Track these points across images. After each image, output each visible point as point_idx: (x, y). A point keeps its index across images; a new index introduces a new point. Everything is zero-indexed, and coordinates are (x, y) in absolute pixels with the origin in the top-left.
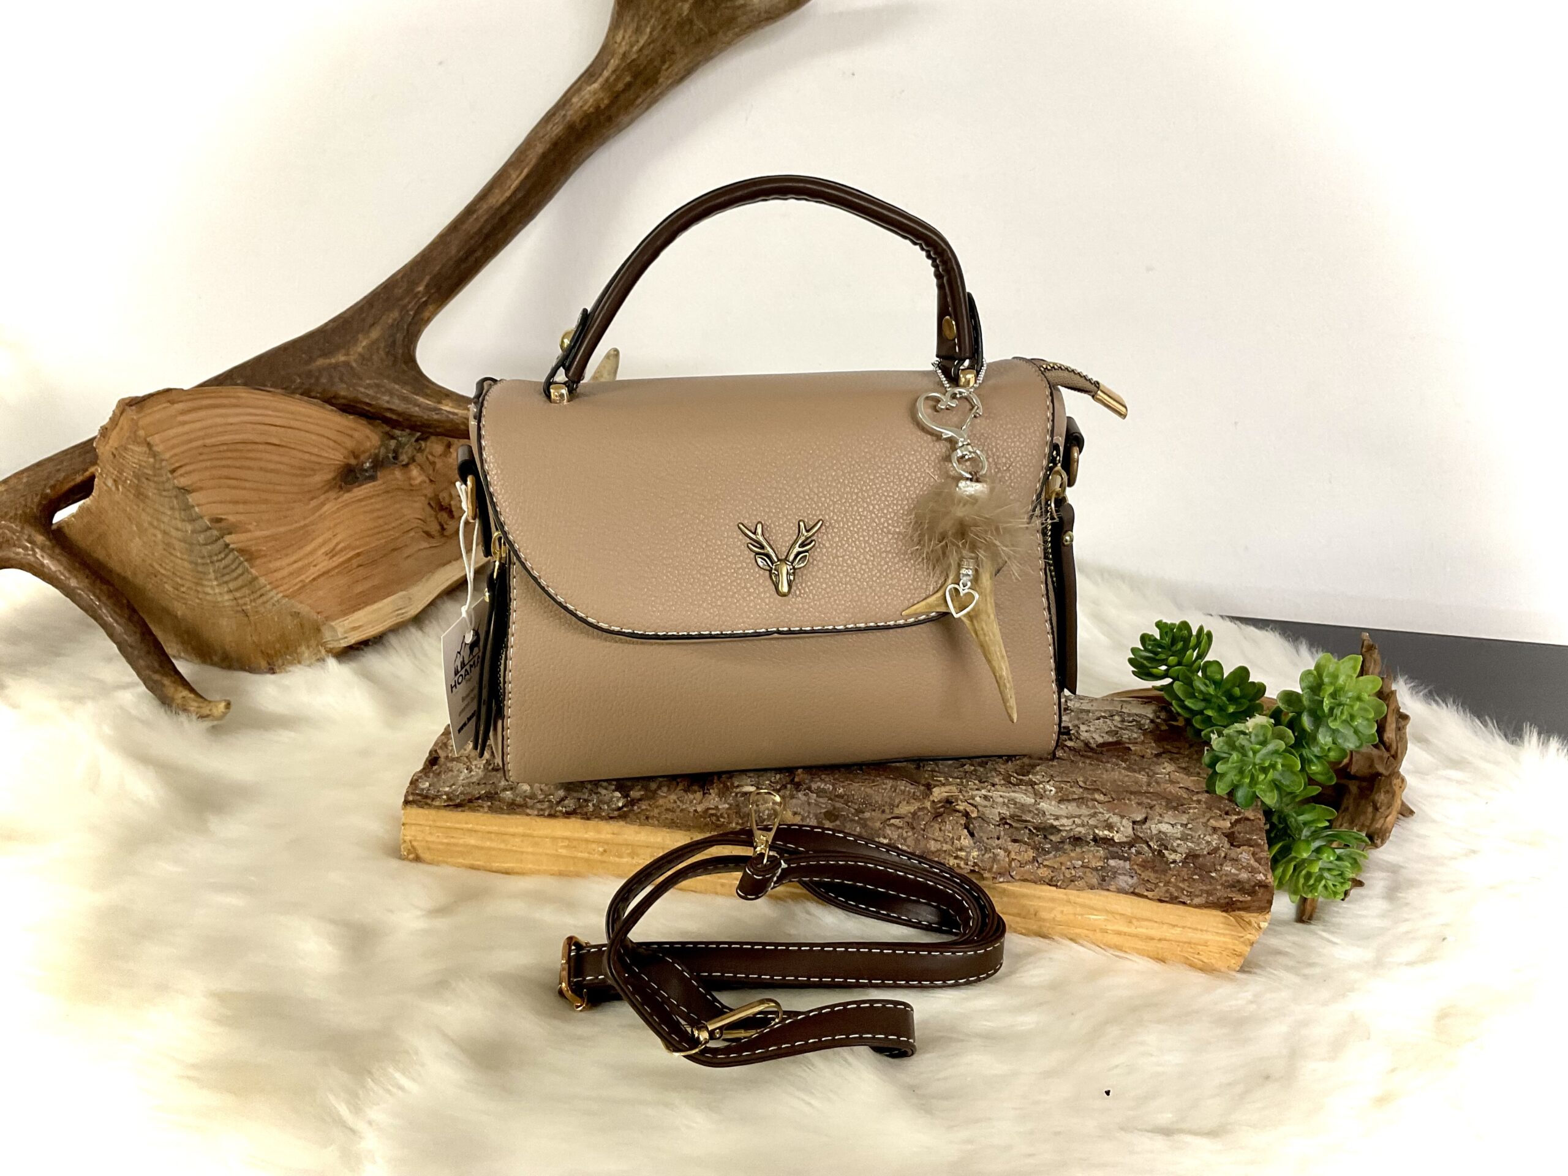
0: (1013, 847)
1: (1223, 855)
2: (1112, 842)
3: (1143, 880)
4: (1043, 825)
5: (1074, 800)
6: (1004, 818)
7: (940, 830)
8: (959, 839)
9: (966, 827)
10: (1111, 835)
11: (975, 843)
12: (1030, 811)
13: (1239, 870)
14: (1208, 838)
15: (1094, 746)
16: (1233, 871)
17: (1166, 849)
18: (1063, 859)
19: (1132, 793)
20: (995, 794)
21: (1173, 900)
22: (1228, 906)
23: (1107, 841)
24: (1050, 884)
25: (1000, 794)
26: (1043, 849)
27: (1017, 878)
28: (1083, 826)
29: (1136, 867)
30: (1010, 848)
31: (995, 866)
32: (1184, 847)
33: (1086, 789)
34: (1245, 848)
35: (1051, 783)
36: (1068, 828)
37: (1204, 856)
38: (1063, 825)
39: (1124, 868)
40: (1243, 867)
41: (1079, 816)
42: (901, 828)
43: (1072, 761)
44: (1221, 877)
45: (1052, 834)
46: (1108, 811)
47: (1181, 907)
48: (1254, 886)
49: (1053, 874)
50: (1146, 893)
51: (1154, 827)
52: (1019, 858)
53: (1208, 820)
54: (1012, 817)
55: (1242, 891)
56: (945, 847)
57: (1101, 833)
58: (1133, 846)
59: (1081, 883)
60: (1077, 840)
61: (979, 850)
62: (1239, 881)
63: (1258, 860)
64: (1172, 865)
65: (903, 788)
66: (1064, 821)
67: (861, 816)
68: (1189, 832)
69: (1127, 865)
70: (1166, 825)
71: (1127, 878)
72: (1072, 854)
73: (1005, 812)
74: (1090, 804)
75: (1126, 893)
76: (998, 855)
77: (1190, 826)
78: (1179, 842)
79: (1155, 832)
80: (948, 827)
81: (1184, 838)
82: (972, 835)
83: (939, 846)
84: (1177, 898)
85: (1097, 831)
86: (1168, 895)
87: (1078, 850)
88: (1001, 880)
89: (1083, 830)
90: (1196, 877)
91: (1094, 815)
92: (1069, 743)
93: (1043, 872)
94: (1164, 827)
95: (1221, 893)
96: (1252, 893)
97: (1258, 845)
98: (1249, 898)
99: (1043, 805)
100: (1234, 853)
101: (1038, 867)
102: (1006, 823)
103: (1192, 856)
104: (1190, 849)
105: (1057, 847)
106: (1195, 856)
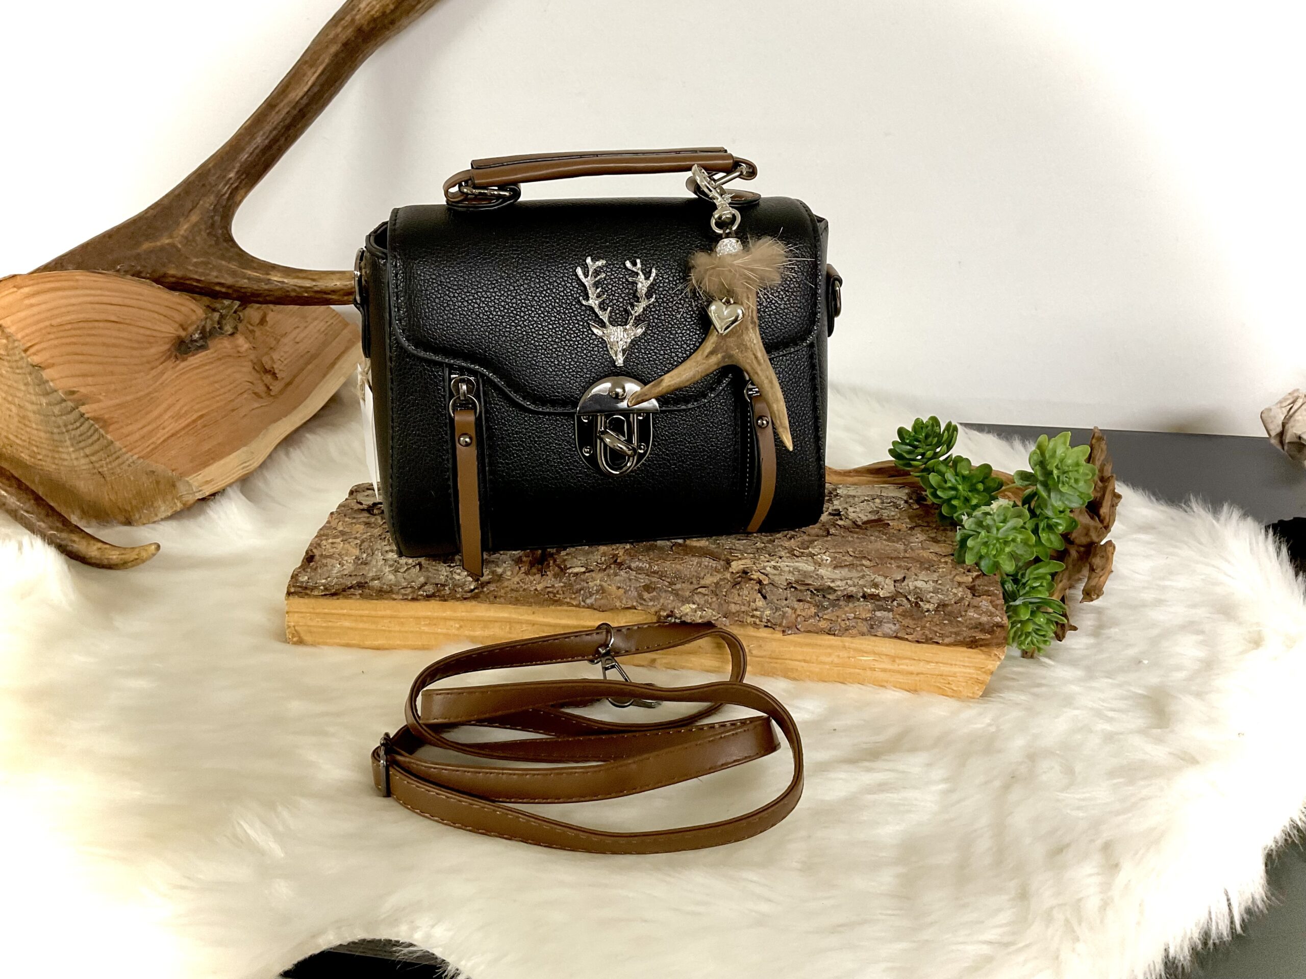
0: (796, 605)
1: (967, 603)
2: (878, 598)
3: (904, 626)
4: (821, 587)
5: (846, 566)
6: (790, 583)
7: (739, 595)
8: (754, 601)
9: (760, 592)
10: (877, 592)
11: (767, 604)
12: (811, 577)
13: (981, 614)
14: (954, 591)
15: (860, 523)
16: (975, 615)
17: (922, 601)
18: (839, 613)
19: (892, 558)
20: (781, 564)
21: (928, 641)
22: (973, 644)
23: (874, 597)
24: (830, 632)
25: (786, 564)
26: (823, 606)
27: (802, 630)
28: (855, 586)
29: (897, 616)
30: (796, 606)
31: (784, 621)
32: (936, 599)
33: (855, 557)
34: (985, 597)
35: (827, 554)
36: (842, 589)
37: (952, 605)
38: (839, 586)
39: (888, 618)
40: (984, 612)
41: (851, 579)
42: (707, 595)
43: (843, 537)
44: (966, 621)
45: (830, 594)
46: (874, 573)
47: (935, 646)
48: (993, 626)
49: (832, 625)
50: (906, 637)
51: (911, 584)
52: (803, 614)
53: (954, 577)
54: (797, 582)
55: (983, 631)
56: (743, 608)
57: (869, 591)
58: (894, 600)
59: (854, 631)
60: (850, 597)
61: (771, 609)
62: (980, 623)
63: (995, 607)
64: (927, 614)
65: (707, 563)
66: (839, 583)
67: (673, 587)
68: (939, 587)
69: (891, 615)
70: (921, 582)
71: (891, 626)
72: (847, 609)
73: (792, 578)
74: (859, 568)
75: (891, 637)
76: (787, 612)
77: (940, 582)
78: (932, 594)
79: (912, 588)
80: (745, 592)
81: (935, 591)
82: (765, 597)
83: (738, 608)
84: (931, 639)
85: (865, 590)
86: (924, 637)
87: (851, 605)
88: (790, 632)
89: (854, 589)
90: (946, 622)
91: (863, 577)
92: (840, 522)
93: (823, 624)
94: (919, 584)
95: (966, 633)
96: (991, 632)
97: (995, 595)
98: (989, 636)
99: (822, 571)
100: (976, 601)
101: (819, 621)
102: (792, 587)
103: (942, 605)
104: (941, 600)
105: (835, 604)
106: (945, 605)
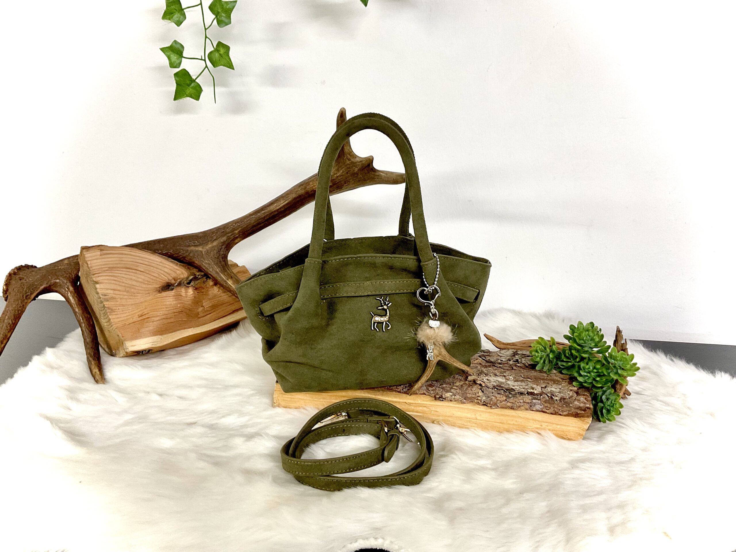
0: (497, 395)
1: (574, 399)
2: (534, 394)
3: (545, 406)
4: (508, 388)
5: (520, 381)
7: (471, 390)
8: (478, 393)
9: (481, 389)
10: (533, 391)
11: (484, 394)
12: (504, 384)
14: (569, 392)
15: (527, 365)
16: (578, 404)
17: (553, 396)
18: (516, 400)
19: (541, 379)
20: (490, 378)
22: (576, 415)
24: (512, 408)
25: (493, 379)
26: (509, 397)
27: (499, 406)
28: (523, 389)
29: (542, 402)
31: (492, 402)
32: (560, 395)
33: (524, 378)
34: (582, 396)
35: (512, 376)
37: (568, 399)
38: (516, 388)
39: (538, 403)
40: (582, 402)
41: (522, 386)
42: (457, 389)
43: (519, 370)
44: (573, 406)
45: (512, 392)
46: (532, 384)
47: (559, 416)
48: (585, 409)
49: (512, 405)
50: (546, 411)
52: (500, 399)
53: (569, 387)
54: (497, 386)
55: (581, 410)
58: (541, 395)
59: (523, 408)
61: (486, 397)
62: (580, 407)
63: (587, 401)
64: (556, 402)
65: (457, 377)
67: (442, 386)
70: (553, 388)
71: (539, 406)
72: (520, 398)
73: (495, 384)
74: (526, 382)
75: (540, 411)
76: (493, 398)
77: (562, 389)
79: (549, 391)
80: (474, 389)
81: (560, 392)
83: (471, 395)
84: (558, 412)
85: (528, 390)
86: (554, 412)
88: (494, 407)
90: (565, 406)
91: (527, 385)
95: (573, 410)
97: (587, 396)
98: (584, 412)
99: (509, 382)
100: (578, 398)
101: (507, 403)
102: (495, 388)
103: (562, 399)
105: (514, 396)
106: (564, 399)
